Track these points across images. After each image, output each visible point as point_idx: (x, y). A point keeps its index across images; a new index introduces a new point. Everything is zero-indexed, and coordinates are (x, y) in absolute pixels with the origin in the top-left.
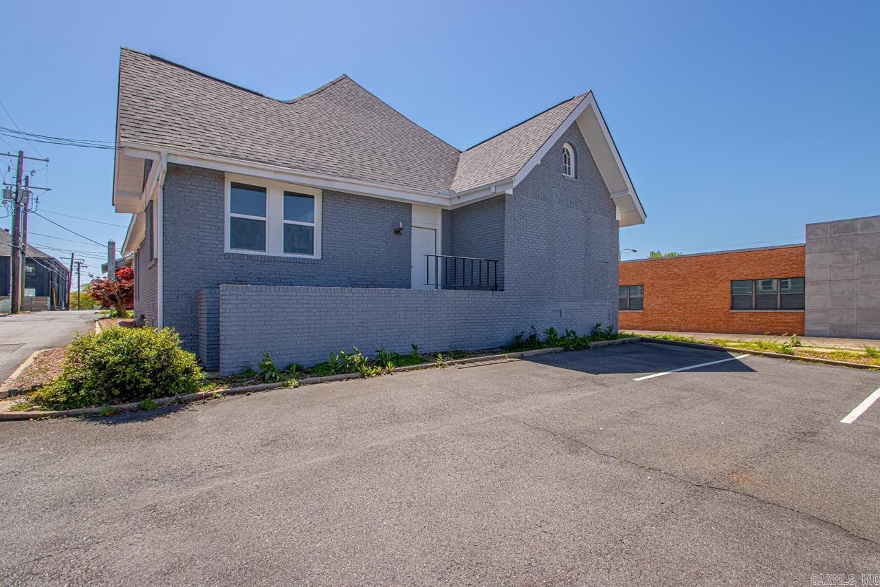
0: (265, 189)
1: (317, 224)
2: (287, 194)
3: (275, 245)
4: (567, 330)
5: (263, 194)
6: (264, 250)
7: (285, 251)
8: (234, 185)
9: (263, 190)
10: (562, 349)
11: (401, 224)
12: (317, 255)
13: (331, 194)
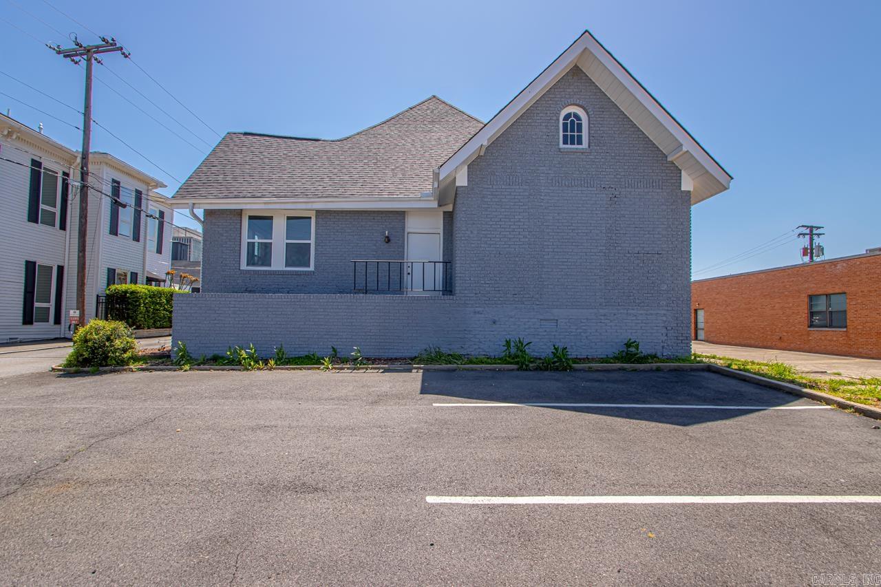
0: (272, 217)
1: (312, 241)
2: (289, 218)
3: (278, 262)
4: (554, 346)
5: (269, 221)
6: (270, 265)
7: (287, 265)
8: (251, 218)
9: (271, 218)
10: (515, 367)
11: (387, 232)
12: (312, 268)
13: (323, 214)
